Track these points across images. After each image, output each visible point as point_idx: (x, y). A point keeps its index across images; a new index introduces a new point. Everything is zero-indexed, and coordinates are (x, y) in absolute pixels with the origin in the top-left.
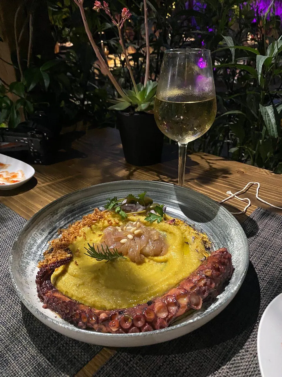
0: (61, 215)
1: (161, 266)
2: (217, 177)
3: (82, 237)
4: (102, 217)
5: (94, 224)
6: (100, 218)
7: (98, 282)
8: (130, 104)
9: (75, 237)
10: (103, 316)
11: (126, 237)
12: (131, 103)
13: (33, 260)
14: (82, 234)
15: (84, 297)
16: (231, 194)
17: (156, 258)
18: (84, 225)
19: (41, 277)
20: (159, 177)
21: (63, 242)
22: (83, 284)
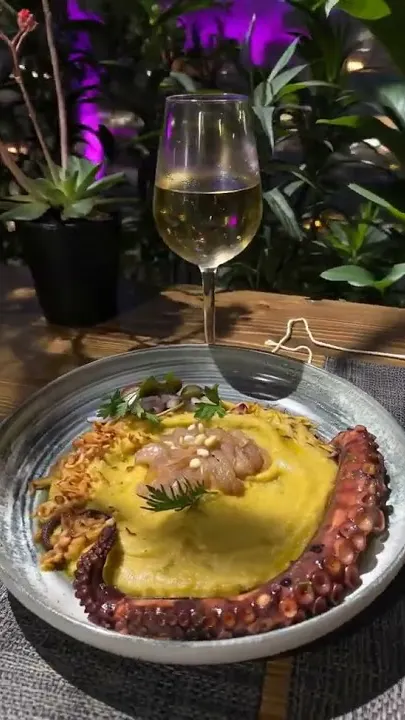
0: (20, 453)
1: (273, 487)
2: (234, 322)
3: (100, 482)
4: (114, 434)
5: (107, 451)
6: (112, 437)
7: (197, 551)
8: (49, 207)
9: (89, 486)
10: (264, 600)
11: (195, 455)
12: (48, 202)
13: (24, 559)
14: (97, 475)
15: (192, 586)
16: (273, 343)
17: (259, 476)
18: (91, 458)
19: (89, 582)
20: (136, 340)
21: (67, 502)
22: (171, 564)
